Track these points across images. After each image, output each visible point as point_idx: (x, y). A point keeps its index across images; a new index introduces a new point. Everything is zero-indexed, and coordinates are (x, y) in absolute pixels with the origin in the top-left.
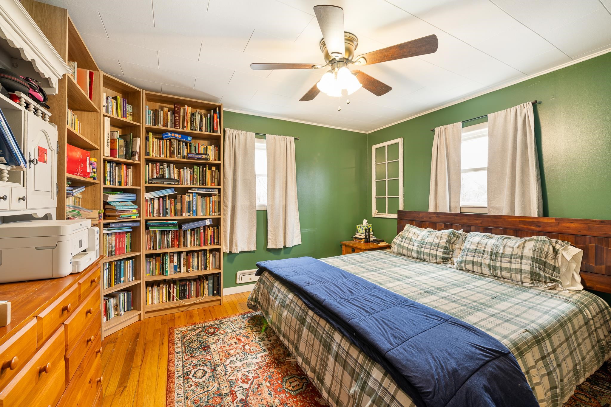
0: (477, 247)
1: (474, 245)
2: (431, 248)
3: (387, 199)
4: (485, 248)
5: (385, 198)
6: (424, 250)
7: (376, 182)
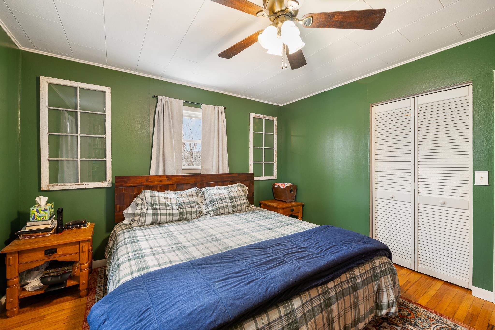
0: (220, 196)
1: (217, 195)
2: (191, 206)
3: (79, 161)
4: (224, 196)
5: (78, 160)
6: (186, 210)
7: (49, 135)
